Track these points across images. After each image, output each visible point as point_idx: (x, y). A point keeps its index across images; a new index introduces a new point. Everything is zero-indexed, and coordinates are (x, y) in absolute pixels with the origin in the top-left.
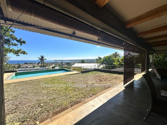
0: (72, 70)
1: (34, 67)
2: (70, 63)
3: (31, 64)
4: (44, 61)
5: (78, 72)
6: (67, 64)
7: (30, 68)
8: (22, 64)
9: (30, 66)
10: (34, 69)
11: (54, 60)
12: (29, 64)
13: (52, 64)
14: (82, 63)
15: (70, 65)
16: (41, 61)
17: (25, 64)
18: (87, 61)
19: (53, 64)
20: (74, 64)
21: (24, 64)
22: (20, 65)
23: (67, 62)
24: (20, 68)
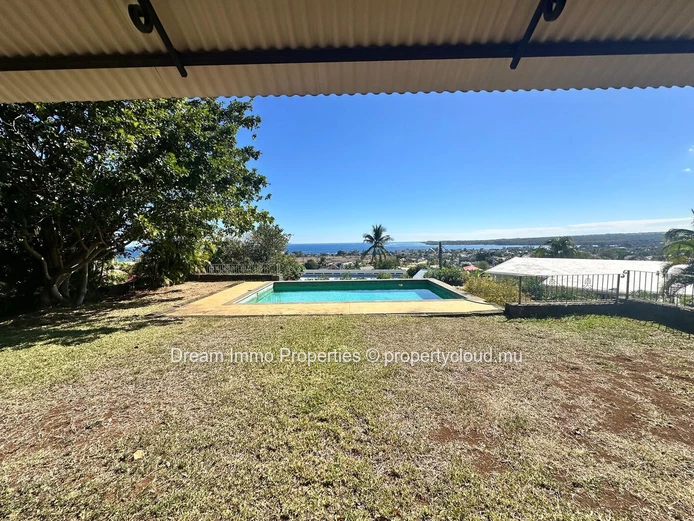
1: (357, 266)
4: (382, 247)
5: (490, 308)
6: (482, 257)
7: (347, 267)
8: (332, 255)
9: (347, 263)
10: (356, 271)
11: (428, 243)
13: (417, 259)
14: (553, 255)
16: (375, 246)
17: (340, 254)
18: (602, 245)
19: (420, 255)
21: (337, 255)
22: (323, 260)
23: (481, 250)
24: (325, 266)
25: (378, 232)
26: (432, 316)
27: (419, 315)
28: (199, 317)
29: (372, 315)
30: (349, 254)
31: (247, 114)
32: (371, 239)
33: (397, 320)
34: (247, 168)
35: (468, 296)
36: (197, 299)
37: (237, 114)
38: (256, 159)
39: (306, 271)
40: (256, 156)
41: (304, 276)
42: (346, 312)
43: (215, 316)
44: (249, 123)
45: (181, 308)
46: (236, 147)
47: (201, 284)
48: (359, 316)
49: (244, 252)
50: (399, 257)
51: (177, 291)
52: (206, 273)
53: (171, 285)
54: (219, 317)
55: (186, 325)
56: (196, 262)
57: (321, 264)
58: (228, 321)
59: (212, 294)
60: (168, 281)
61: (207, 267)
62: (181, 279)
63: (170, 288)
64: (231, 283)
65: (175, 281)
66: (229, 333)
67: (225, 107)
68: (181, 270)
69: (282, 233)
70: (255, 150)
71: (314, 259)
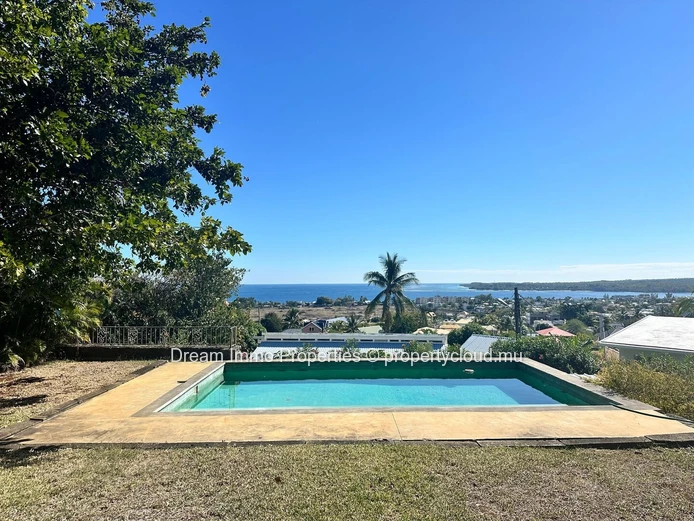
0: (598, 390)
1: (352, 326)
2: (588, 307)
3: (344, 309)
4: (400, 293)
6: (569, 313)
7: (337, 328)
8: (308, 305)
9: (335, 320)
11: (473, 286)
12: (336, 305)
13: (456, 313)
15: (589, 322)
16: (389, 291)
17: (321, 302)
19: (461, 309)
20: (626, 321)
21: (315, 305)
22: (293, 313)
23: (567, 299)
24: (296, 325)
25: (392, 266)
26: (572, 445)
27: (544, 444)
28: (88, 446)
29: (451, 443)
30: (337, 304)
31: (193, 49)
32: (380, 280)
33: (510, 458)
34: (199, 146)
35: (617, 398)
36: (77, 402)
37: (174, 49)
38: (208, 130)
39: (267, 335)
40: (207, 124)
41: (264, 344)
42: (393, 434)
43: (124, 446)
44: (198, 64)
45: (47, 423)
46: (175, 106)
47: (81, 367)
48: (425, 444)
49: (157, 300)
50: (424, 310)
51: (32, 380)
52: (91, 345)
53: (22, 366)
54: (134, 446)
55: (64, 469)
56: (74, 323)
57: (291, 322)
58: (153, 460)
59: (105, 389)
60: (15, 360)
61: (92, 332)
62: (42, 355)
63: (18, 375)
64: (141, 364)
65: (29, 360)
66: (162, 492)
67: (154, 34)
68: (42, 338)
69: (229, 267)
70: (206, 114)
71: (276, 311)
